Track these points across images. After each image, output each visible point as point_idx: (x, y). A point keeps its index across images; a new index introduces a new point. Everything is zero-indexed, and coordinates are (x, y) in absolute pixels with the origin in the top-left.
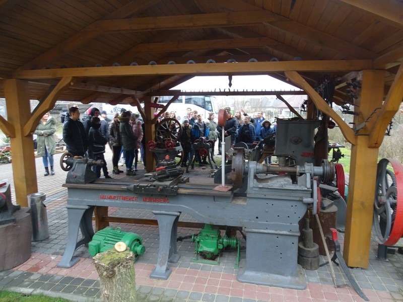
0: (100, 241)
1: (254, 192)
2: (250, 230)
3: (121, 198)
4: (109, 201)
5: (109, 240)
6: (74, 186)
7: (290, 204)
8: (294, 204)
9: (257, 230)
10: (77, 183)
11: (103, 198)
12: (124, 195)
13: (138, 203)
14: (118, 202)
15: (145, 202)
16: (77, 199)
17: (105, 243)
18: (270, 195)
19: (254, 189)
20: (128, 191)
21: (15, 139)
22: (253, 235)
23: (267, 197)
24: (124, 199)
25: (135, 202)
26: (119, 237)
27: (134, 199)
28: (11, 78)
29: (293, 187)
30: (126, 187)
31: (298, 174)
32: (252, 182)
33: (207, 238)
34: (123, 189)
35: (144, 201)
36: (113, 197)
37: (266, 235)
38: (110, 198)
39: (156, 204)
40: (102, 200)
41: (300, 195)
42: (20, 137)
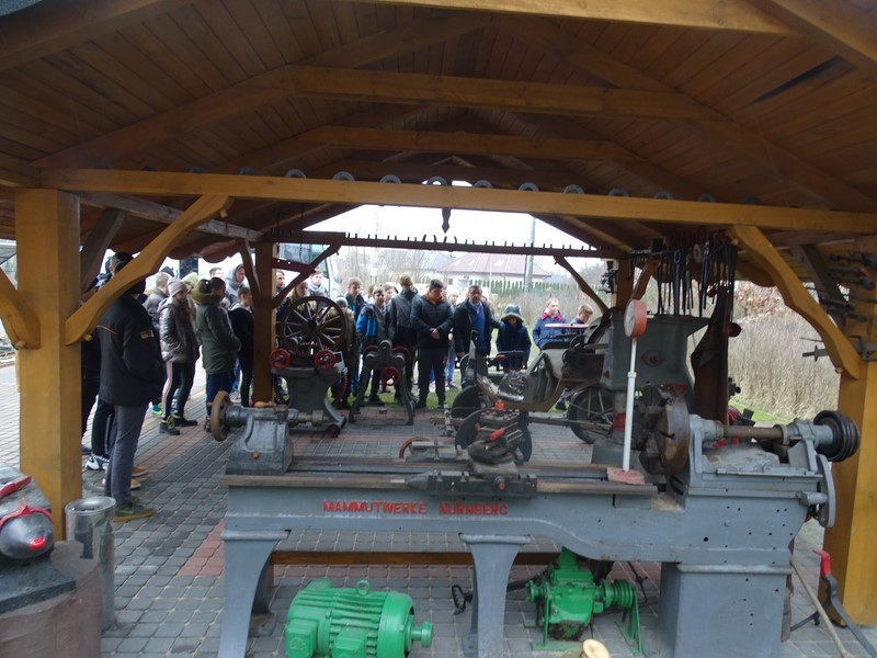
0: (317, 621)
1: (703, 484)
2: (692, 568)
3: (381, 507)
4: (347, 516)
5: (343, 617)
6: (255, 482)
7: (773, 506)
8: (781, 505)
9: (706, 568)
10: (259, 472)
11: (331, 508)
12: (391, 500)
13: (425, 517)
14: (372, 517)
15: (445, 516)
16: (256, 515)
17: (333, 624)
18: (737, 488)
19: (705, 477)
20: (411, 489)
21: (36, 354)
22: (696, 580)
23: (729, 494)
24: (389, 509)
25: (419, 517)
26: (368, 606)
27: (416, 510)
28: (39, 186)
29: (782, 471)
30: (403, 481)
31: (786, 442)
32: (699, 463)
33: (570, 591)
34: (394, 484)
35: (444, 511)
36: (359, 505)
37: (723, 576)
38: (352, 508)
39: (473, 518)
40: (328, 515)
41: (797, 486)
42: (56, 346)
